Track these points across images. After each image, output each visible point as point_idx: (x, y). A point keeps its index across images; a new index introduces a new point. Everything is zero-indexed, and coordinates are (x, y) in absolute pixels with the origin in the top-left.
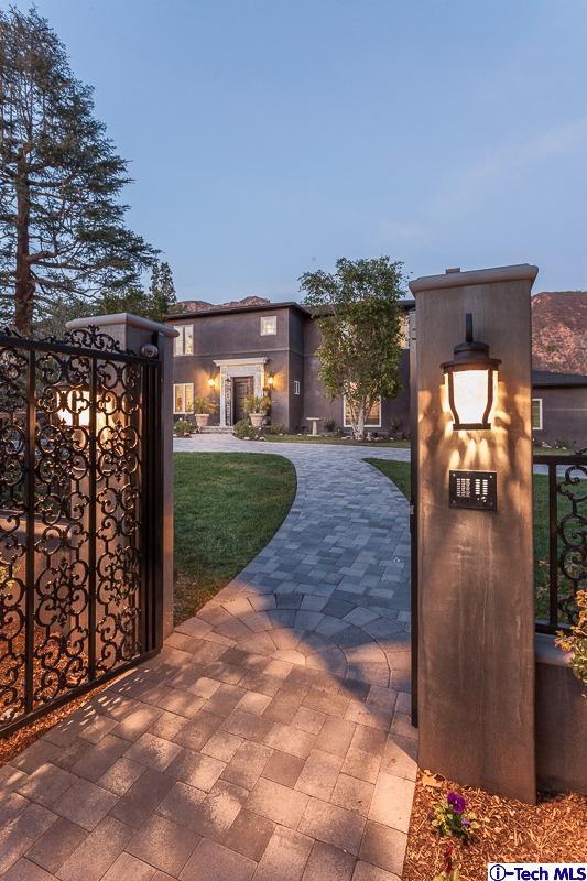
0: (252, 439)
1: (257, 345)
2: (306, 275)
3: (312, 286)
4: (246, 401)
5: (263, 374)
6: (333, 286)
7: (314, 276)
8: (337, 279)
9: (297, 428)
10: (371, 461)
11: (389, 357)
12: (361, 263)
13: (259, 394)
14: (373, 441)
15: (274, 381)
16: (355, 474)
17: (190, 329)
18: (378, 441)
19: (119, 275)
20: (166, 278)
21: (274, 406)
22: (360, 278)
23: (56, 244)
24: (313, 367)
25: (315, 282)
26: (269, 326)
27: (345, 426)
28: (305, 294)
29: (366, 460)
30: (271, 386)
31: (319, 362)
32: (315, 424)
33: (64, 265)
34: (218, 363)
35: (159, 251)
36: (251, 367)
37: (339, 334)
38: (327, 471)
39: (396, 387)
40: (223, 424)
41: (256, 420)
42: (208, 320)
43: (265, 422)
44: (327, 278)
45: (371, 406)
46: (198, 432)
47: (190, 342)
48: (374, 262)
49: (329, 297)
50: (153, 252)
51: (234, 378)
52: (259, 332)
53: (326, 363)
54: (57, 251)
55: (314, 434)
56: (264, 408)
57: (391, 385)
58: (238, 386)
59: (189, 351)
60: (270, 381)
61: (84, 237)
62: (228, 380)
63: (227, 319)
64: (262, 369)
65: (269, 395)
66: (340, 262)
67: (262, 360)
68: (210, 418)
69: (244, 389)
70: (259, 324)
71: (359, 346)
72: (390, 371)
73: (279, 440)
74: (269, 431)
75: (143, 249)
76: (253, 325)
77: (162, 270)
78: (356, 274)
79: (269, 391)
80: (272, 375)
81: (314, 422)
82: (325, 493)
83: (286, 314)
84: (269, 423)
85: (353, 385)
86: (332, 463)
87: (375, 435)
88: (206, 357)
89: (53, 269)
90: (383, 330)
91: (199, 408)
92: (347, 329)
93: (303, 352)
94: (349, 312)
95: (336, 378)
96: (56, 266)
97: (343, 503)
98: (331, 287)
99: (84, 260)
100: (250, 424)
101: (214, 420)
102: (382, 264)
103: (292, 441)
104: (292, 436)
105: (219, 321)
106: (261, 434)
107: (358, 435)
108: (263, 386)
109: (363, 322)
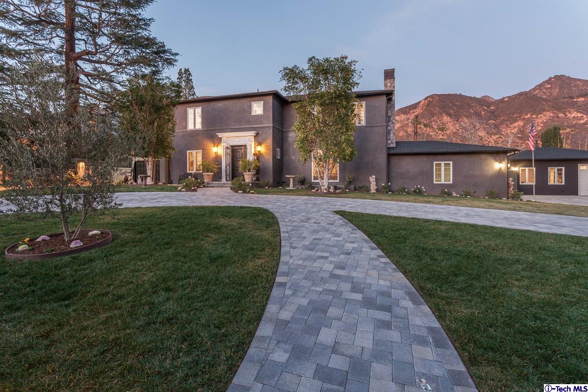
0: (244, 192)
1: (249, 122)
2: (286, 69)
3: (290, 77)
4: (240, 163)
5: (253, 144)
6: (305, 78)
7: (292, 70)
8: (309, 73)
9: (279, 183)
10: (342, 213)
11: (347, 130)
12: (327, 60)
13: (250, 157)
14: (334, 193)
15: (261, 149)
16: (332, 228)
17: (199, 110)
18: (339, 193)
19: (147, 71)
20: (188, 79)
21: (262, 167)
22: (325, 72)
23: (96, 44)
24: (290, 139)
25: (292, 74)
26: (257, 108)
27: (313, 181)
28: (284, 83)
29: (337, 212)
30: (260, 152)
31: (294, 136)
32: (291, 180)
33: (106, 63)
34: (220, 135)
35: (177, 54)
36: (245, 139)
37: (310, 114)
38: (307, 225)
39: (352, 153)
40: (224, 180)
41: (248, 177)
42: (212, 104)
43: (254, 178)
44: (301, 71)
45: (333, 167)
46: (204, 186)
47: (199, 120)
48: (337, 59)
49: (302, 86)
50: (173, 54)
51: (232, 146)
52: (250, 112)
53: (301, 135)
54: (97, 50)
55: (291, 187)
56: (254, 169)
57: (348, 152)
58: (235, 152)
59: (199, 126)
60: (259, 148)
61: (119, 40)
62: (227, 148)
63: (227, 103)
64: (253, 140)
65: (258, 159)
66: (310, 60)
67: (253, 133)
68: (214, 176)
69: (239, 155)
70: (250, 107)
71: (324, 122)
72: (347, 141)
73: (265, 193)
74: (258, 186)
75: (164, 52)
76: (246, 108)
77: (185, 73)
78: (323, 69)
79: (258, 156)
80: (260, 144)
81: (291, 178)
82: (309, 252)
83: (270, 99)
84: (258, 179)
85: (321, 152)
86: (310, 216)
87: (336, 188)
88: (211, 131)
89: (97, 65)
90: (342, 111)
91: (206, 168)
92: (316, 110)
93: (283, 128)
94: (317, 97)
95: (307, 146)
96: (99, 62)
97: (329, 267)
98: (304, 79)
99: (122, 60)
100: (244, 180)
101: (217, 177)
102: (342, 61)
103: (275, 193)
104: (275, 189)
105: (220, 104)
106: (251, 188)
107: (324, 189)
108: (253, 152)
109: (327, 104)
